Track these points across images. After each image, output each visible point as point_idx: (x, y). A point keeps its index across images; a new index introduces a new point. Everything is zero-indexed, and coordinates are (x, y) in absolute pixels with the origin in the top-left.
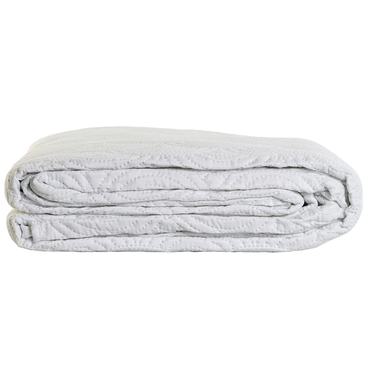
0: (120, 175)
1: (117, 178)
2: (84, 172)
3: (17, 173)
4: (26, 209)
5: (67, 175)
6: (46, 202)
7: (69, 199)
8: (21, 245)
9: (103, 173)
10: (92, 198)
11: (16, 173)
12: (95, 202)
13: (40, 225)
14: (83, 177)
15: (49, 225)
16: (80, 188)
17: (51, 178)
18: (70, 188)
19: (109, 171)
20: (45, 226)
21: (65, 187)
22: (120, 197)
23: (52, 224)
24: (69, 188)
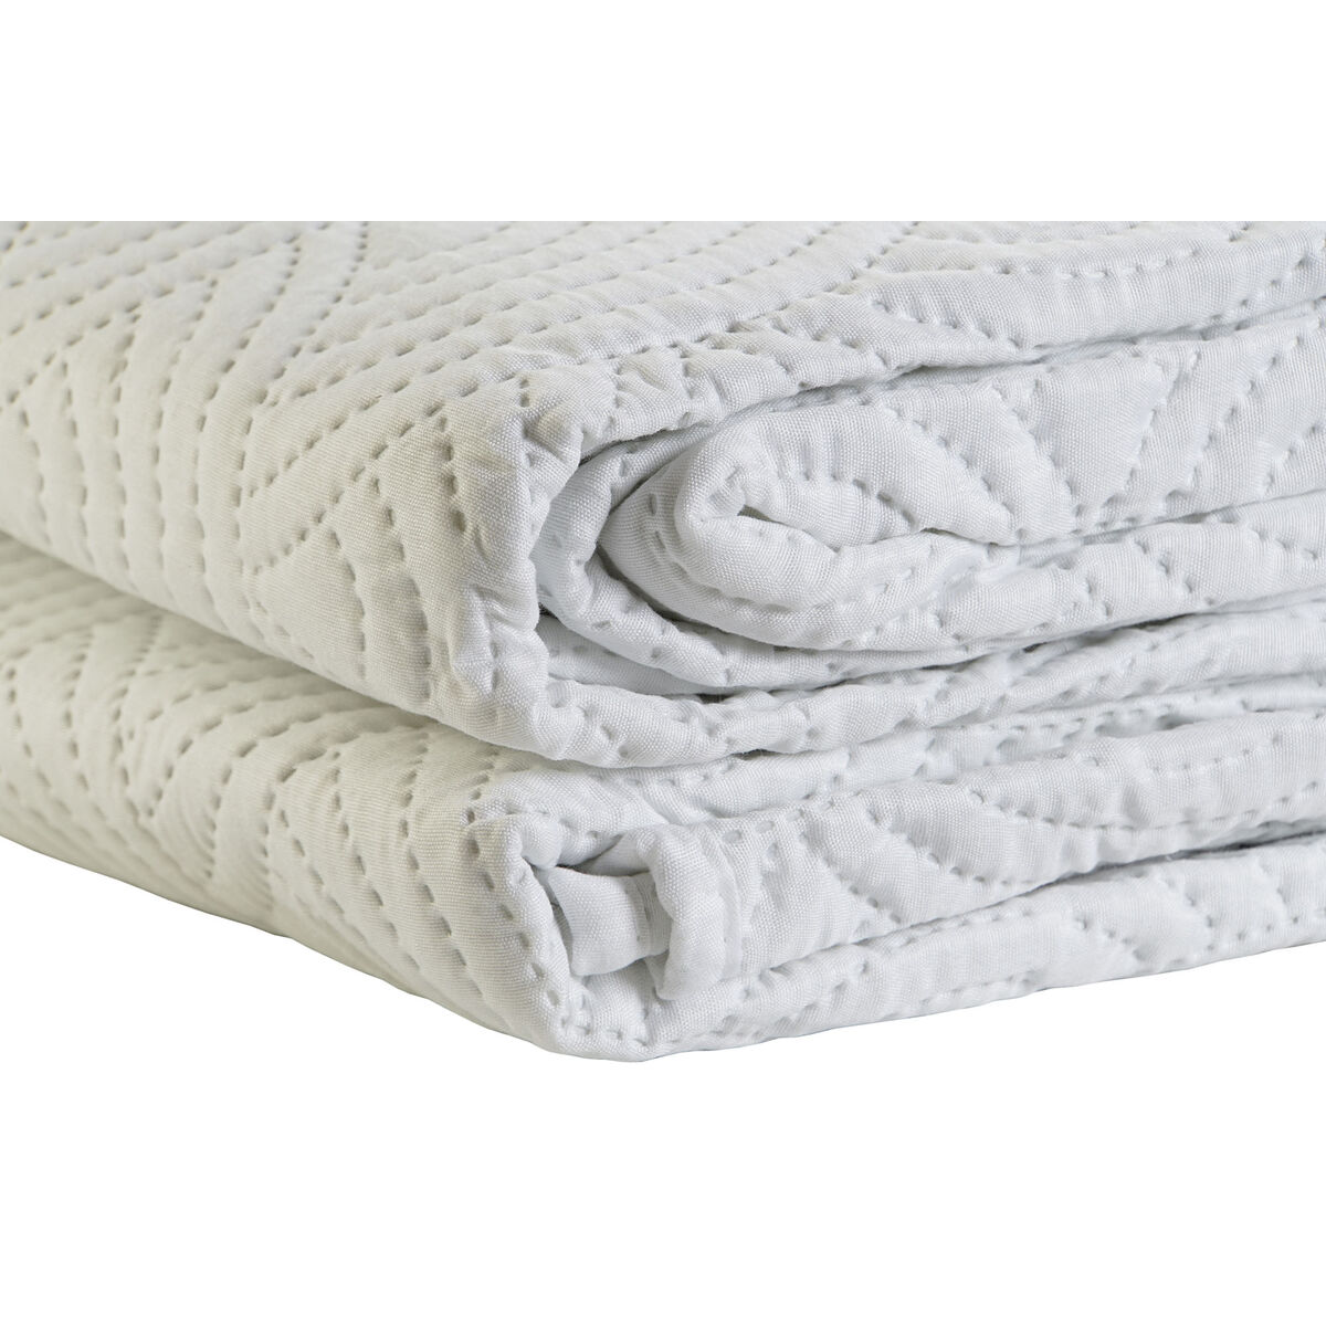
0: (1262, 373)
1: (1242, 399)
2: (1020, 386)
3: (532, 459)
4: (604, 739)
5: (909, 425)
6: (734, 659)
7: (931, 621)
8: (573, 1035)
9: (1150, 369)
10: (1081, 591)
11: (523, 459)
12: (1108, 612)
13: (732, 859)
14: (1012, 424)
15: (797, 850)
16: (1002, 515)
17: (794, 467)
18: (934, 531)
19: (1189, 348)
20: (769, 864)
21: (900, 523)
22: (1275, 551)
23: (814, 837)
24: (925, 530)
